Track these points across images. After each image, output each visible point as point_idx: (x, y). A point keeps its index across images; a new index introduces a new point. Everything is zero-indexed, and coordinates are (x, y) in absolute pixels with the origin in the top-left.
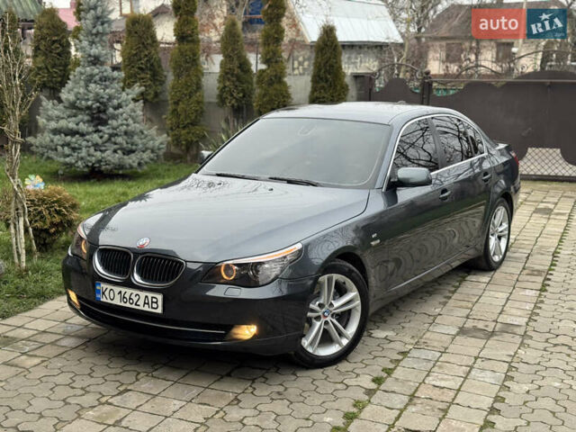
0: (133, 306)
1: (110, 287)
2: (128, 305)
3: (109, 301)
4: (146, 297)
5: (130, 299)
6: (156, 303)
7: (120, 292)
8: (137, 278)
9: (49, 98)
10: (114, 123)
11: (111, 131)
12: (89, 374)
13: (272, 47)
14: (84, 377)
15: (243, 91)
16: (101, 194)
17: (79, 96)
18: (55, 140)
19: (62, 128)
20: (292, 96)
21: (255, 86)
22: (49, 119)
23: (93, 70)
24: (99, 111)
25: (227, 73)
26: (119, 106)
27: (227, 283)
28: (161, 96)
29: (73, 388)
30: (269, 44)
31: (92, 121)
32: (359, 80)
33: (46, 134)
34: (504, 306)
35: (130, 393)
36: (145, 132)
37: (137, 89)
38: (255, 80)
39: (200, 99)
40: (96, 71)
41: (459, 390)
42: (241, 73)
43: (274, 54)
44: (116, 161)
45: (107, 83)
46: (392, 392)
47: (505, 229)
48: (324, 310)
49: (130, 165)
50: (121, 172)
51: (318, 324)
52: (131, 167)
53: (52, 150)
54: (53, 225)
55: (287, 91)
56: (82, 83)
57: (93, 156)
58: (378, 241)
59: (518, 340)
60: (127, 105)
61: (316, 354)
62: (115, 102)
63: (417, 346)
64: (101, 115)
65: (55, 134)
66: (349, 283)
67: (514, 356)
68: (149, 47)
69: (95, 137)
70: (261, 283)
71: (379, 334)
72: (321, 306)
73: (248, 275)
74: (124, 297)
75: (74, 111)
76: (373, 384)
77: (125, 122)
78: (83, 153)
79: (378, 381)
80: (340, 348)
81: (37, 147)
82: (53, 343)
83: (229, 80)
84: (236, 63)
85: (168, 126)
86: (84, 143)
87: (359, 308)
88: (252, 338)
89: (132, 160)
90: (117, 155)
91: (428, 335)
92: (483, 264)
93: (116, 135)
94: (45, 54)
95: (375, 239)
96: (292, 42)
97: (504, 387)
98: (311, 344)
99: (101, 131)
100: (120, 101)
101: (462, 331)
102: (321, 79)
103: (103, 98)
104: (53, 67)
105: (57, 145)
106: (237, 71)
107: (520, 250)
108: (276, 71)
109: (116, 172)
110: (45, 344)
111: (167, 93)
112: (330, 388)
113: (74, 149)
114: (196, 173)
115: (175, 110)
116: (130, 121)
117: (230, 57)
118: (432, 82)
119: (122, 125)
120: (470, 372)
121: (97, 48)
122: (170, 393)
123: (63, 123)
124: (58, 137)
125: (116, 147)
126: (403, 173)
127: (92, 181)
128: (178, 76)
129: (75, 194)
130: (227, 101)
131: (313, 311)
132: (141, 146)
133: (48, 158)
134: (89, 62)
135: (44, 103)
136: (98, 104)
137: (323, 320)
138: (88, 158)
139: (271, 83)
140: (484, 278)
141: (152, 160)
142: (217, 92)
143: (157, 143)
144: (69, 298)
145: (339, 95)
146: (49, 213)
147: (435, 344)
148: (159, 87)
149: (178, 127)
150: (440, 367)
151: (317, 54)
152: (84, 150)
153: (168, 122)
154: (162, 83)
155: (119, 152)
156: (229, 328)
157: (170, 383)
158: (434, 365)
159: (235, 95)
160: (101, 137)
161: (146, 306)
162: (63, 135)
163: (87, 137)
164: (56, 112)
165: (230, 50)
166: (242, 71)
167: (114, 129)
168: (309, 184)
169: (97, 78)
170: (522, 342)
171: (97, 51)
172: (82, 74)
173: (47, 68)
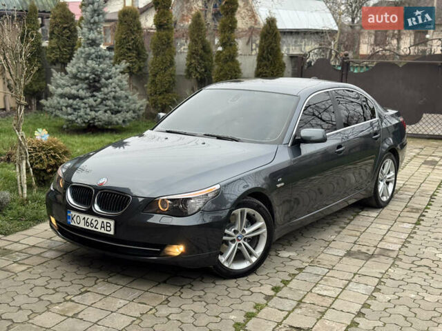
0: (93, 229)
1: (77, 214)
2: (89, 228)
3: (76, 225)
4: (103, 222)
5: (91, 223)
6: (110, 227)
7: (84, 218)
8: (97, 208)
9: (58, 71)
10: (105, 90)
11: (103, 96)
12: (61, 279)
13: (227, 34)
14: (57, 281)
15: (205, 67)
16: (93, 143)
17: (80, 69)
18: (61, 102)
19: (66, 93)
20: (242, 71)
21: (214, 63)
22: (58, 86)
23: (90, 50)
24: (95, 81)
25: (193, 53)
26: (110, 77)
27: (162, 213)
28: (144, 70)
29: (46, 288)
30: (225, 32)
31: (89, 89)
32: (293, 60)
33: (55, 97)
34: (385, 235)
35: (89, 293)
36: (130, 97)
37: (124, 65)
38: (214, 58)
39: (173, 73)
40: (93, 51)
41: (337, 298)
42: (203, 53)
43: (229, 39)
44: (106, 119)
45: (101, 60)
46: (285, 298)
47: (392, 177)
48: (238, 235)
49: (117, 122)
50: (110, 127)
51: (233, 245)
52: (118, 123)
53: (59, 110)
54: (49, 166)
55: (238, 67)
56: (82, 60)
57: (89, 114)
58: (283, 184)
59: (391, 261)
60: (115, 77)
61: (231, 268)
62: (107, 74)
63: (312, 264)
64: (96, 84)
65: (61, 98)
66: (258, 215)
67: (384, 274)
68: (135, 33)
69: (91, 100)
70: (189, 213)
71: (285, 254)
72: (235, 232)
73: (179, 208)
74: (87, 222)
75: (77, 80)
76: (272, 291)
77: (113, 89)
78: (82, 112)
79: (276, 289)
80: (250, 264)
81: (48, 107)
82: (39, 255)
83: (194, 58)
84: (201, 46)
85: (148, 93)
86: (83, 105)
87: (266, 235)
88: (180, 255)
89: (118, 118)
90: (107, 115)
91: (322, 256)
92: (374, 203)
93: (107, 99)
94: (58, 37)
95: (280, 182)
96: (252, 30)
97: (372, 297)
98: (227, 260)
99: (95, 96)
100: (110, 73)
101: (349, 254)
102: (264, 58)
103: (98, 71)
104: (63, 47)
105: (62, 106)
106: (201, 51)
107: (406, 193)
108: (230, 52)
109: (106, 127)
110: (33, 255)
111: (148, 68)
112: (238, 293)
113: (75, 109)
114: (152, 130)
115: (153, 81)
116: (118, 89)
117: (196, 41)
118: (349, 62)
119: (111, 92)
120: (348, 284)
121: (94, 33)
122: (118, 294)
123: (67, 90)
124: (63, 100)
125: (106, 108)
126: (305, 133)
127: (88, 133)
128: (156, 55)
129: (74, 143)
130: (193, 74)
131: (229, 235)
132: (125, 108)
133: (56, 116)
134: (88, 44)
135: (54, 75)
136: (94, 76)
137: (237, 242)
138: (85, 116)
139: (226, 61)
140: (374, 214)
141: (134, 118)
142: (185, 67)
143: (138, 106)
144: (51, 221)
145: (278, 70)
146: (47, 158)
147: (326, 263)
148: (142, 63)
149: (156, 94)
150: (326, 280)
151: (262, 39)
152: (82, 110)
153: (149, 90)
154: (145, 60)
155: (108, 112)
156: (163, 247)
157: (120, 287)
158: (322, 279)
159: (199, 69)
160: (95, 101)
161: (103, 229)
162: (67, 99)
163: (85, 100)
164: (63, 81)
165: (196, 35)
166: (205, 51)
167: (105, 94)
168: (232, 140)
169: (94, 56)
170: (393, 263)
171: (93, 36)
172: (82, 53)
173: (59, 47)
